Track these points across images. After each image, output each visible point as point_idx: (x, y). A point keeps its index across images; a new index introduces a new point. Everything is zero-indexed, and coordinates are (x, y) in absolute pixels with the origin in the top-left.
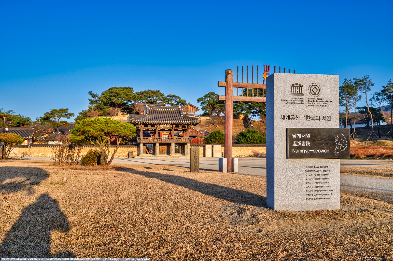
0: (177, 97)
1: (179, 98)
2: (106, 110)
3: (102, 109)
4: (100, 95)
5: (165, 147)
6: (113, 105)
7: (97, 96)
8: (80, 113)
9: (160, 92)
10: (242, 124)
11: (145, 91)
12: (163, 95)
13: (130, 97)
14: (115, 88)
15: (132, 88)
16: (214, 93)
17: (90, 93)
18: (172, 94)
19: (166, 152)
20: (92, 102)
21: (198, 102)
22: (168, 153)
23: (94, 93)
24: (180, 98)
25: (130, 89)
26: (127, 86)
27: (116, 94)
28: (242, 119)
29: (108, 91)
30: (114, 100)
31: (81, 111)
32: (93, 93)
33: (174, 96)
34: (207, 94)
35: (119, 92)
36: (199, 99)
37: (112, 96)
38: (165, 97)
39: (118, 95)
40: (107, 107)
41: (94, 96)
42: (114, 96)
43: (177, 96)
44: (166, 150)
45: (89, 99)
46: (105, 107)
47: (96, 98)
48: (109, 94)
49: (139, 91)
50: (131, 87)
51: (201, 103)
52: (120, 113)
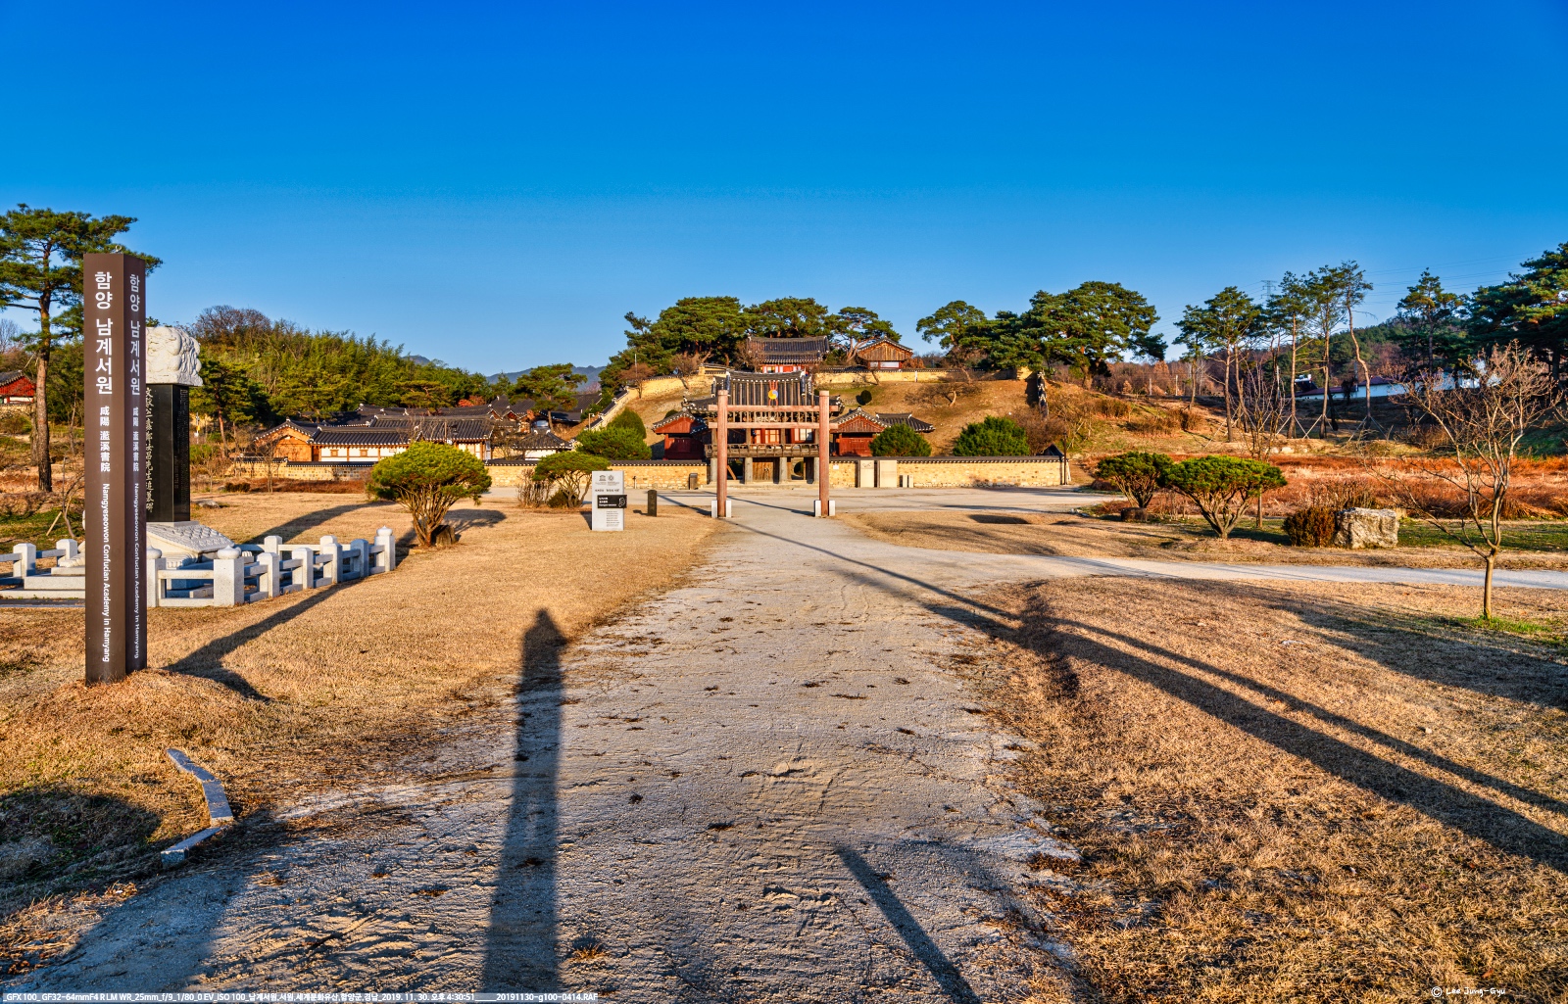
0: (866, 312)
1: (873, 315)
2: (670, 361)
3: (657, 357)
4: (654, 318)
5: (770, 466)
6: (687, 347)
7: (646, 325)
8: (612, 359)
9: (818, 302)
10: (1022, 393)
11: (777, 301)
12: (822, 310)
13: (730, 325)
14: (693, 301)
15: (736, 300)
16: (963, 303)
17: (629, 317)
18: (855, 305)
19: (771, 475)
20: (634, 341)
21: (918, 330)
22: (776, 478)
23: (638, 316)
24: (876, 316)
25: (730, 302)
26: (723, 295)
27: (694, 319)
28: (1026, 380)
29: (675, 308)
30: (689, 334)
31: (616, 354)
32: (635, 316)
33: (861, 311)
34: (945, 306)
35: (701, 313)
36: (922, 321)
37: (684, 323)
38: (828, 318)
39: (698, 320)
40: (670, 351)
41: (638, 324)
42: (689, 323)
43: (868, 309)
44: (771, 470)
45: (626, 332)
46: (665, 352)
47: (644, 329)
48: (677, 319)
49: (759, 302)
50: (732, 296)
51: (926, 333)
52: (702, 370)
